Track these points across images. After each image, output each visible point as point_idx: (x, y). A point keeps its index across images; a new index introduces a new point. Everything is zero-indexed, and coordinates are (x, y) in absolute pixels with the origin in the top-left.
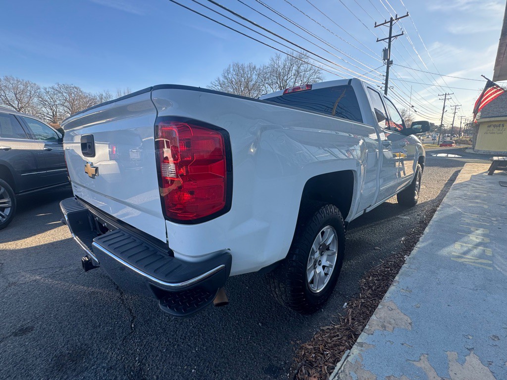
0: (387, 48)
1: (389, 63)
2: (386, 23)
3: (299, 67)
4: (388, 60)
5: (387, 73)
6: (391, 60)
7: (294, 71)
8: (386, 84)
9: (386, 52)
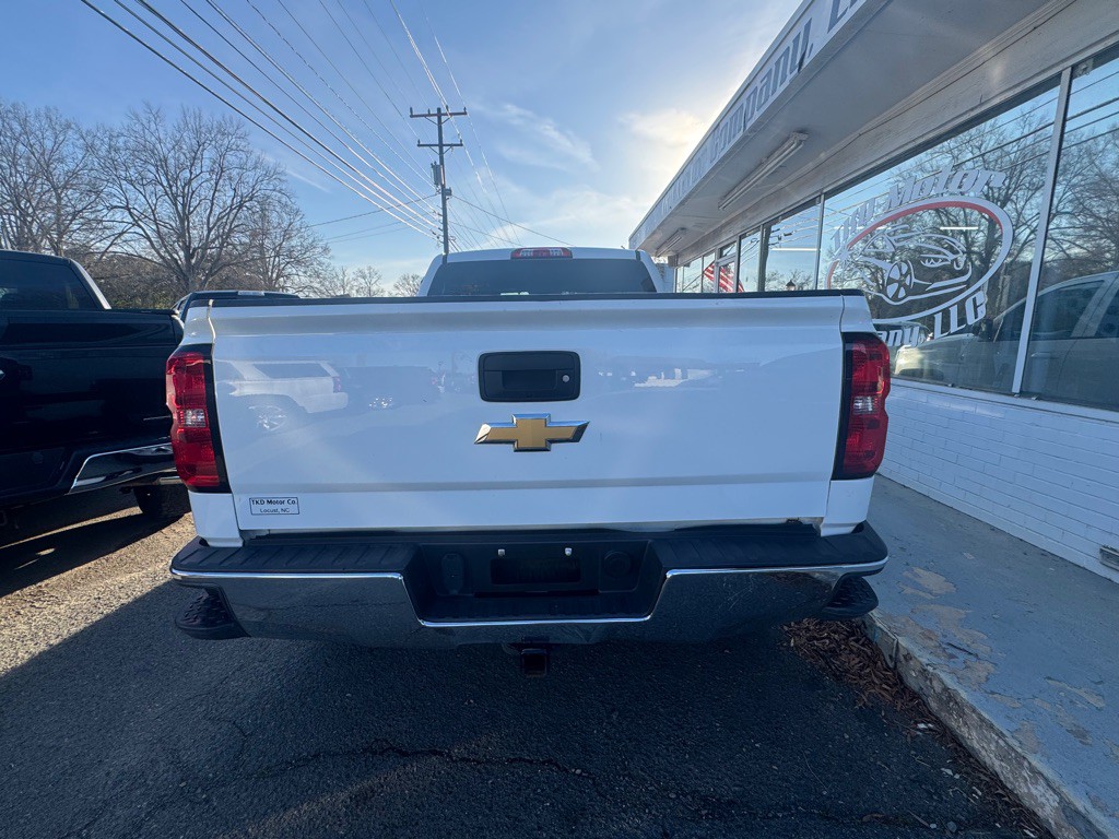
0: (438, 163)
1: (446, 193)
2: (430, 115)
3: (223, 156)
4: (443, 186)
5: (444, 209)
6: (447, 187)
7: (207, 163)
8: (445, 230)
9: (438, 170)
